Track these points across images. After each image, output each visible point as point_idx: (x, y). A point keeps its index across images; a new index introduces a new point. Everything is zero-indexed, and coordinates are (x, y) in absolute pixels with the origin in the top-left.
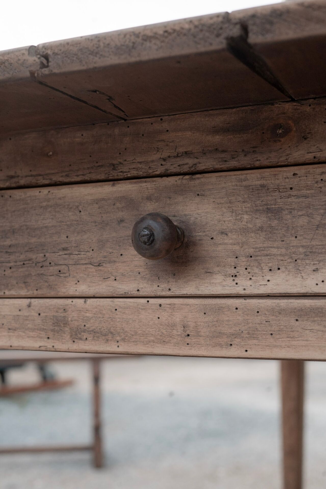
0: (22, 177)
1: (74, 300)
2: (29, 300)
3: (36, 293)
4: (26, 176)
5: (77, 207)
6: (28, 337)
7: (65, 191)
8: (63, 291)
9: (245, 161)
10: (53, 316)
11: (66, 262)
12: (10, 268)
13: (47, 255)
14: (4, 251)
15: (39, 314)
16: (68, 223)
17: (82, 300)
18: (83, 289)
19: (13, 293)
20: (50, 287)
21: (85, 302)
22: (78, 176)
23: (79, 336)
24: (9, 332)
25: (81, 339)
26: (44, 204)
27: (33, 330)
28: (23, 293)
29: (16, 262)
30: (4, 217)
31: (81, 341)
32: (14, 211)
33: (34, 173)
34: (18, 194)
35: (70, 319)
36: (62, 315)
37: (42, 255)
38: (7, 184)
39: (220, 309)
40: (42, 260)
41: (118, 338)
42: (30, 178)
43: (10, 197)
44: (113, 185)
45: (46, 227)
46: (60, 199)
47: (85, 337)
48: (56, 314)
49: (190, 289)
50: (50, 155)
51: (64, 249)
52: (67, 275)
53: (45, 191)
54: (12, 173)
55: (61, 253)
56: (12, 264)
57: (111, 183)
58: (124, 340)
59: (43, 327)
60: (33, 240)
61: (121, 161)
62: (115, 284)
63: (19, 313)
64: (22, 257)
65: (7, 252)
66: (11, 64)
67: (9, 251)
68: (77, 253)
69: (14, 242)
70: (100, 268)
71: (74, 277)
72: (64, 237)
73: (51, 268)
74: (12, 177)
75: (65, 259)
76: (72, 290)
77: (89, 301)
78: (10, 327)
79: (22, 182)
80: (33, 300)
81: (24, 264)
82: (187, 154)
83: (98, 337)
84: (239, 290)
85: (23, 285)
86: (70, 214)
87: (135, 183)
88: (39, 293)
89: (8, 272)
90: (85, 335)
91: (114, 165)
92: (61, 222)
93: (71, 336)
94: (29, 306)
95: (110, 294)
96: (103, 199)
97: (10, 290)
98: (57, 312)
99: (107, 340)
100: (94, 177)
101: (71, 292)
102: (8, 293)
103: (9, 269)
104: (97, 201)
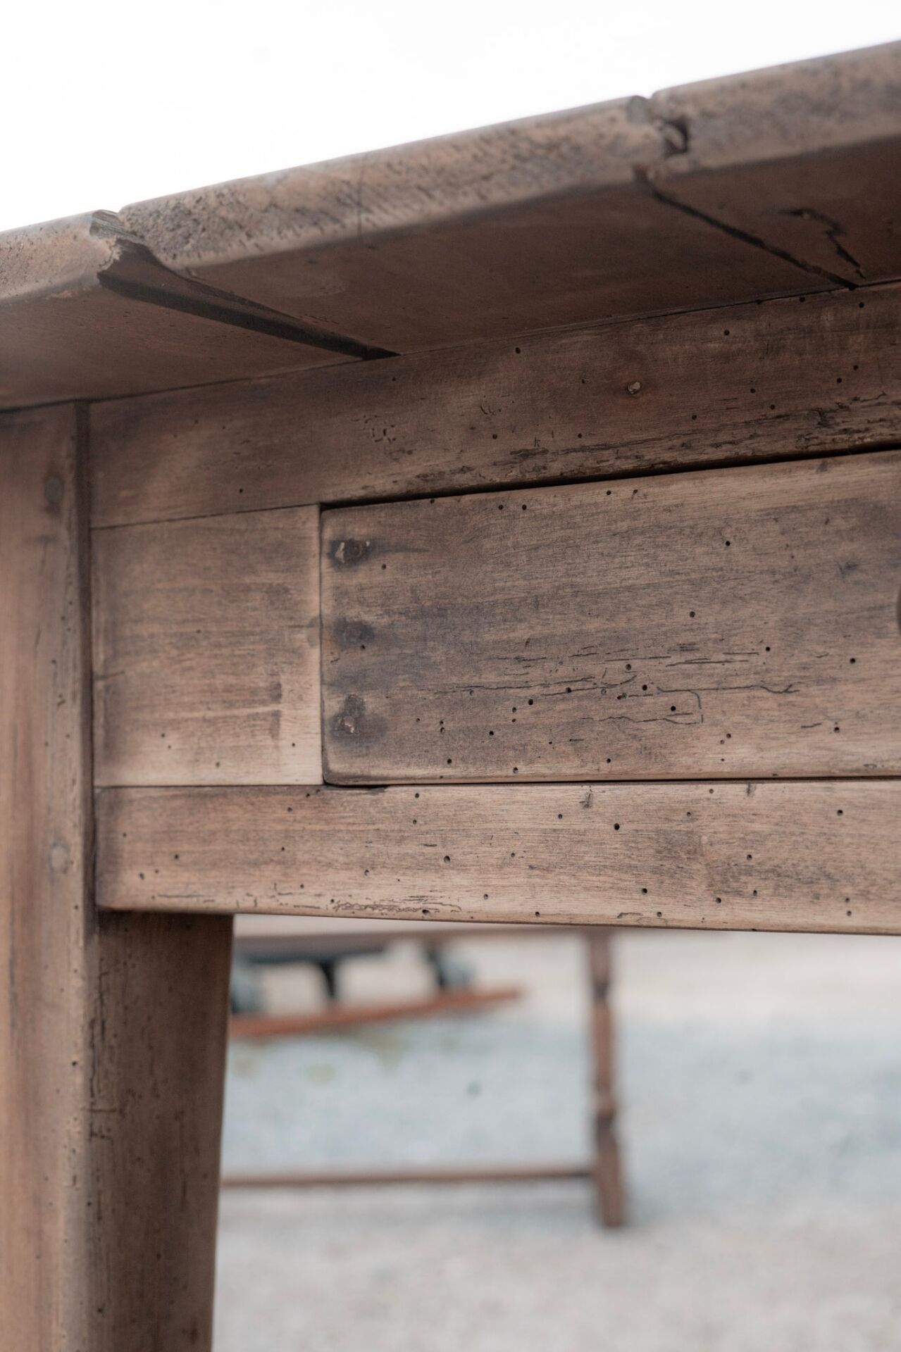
0: (555, 453)
1: (717, 787)
2: (586, 787)
3: (605, 769)
4: (568, 451)
5: (720, 531)
6: (587, 889)
7: (681, 488)
8: (683, 763)
10: (658, 831)
11: (691, 683)
12: (531, 702)
13: (636, 664)
14: (513, 655)
15: (617, 827)
16: (693, 576)
17: (741, 788)
18: (742, 755)
19: (542, 769)
20: (647, 752)
21: (749, 791)
22: (717, 446)
23: (735, 885)
24: (530, 877)
25: (739, 893)
26: (624, 525)
27: (600, 870)
28: (569, 768)
29: (545, 685)
30: (508, 565)
31: (738, 900)
32: (536, 548)
33: (588, 442)
34: (545, 499)
35: (705, 839)
36: (682, 827)
37: (623, 664)
38: (513, 475)
40: (622, 678)
41: (848, 891)
42: (580, 454)
43: (524, 508)
44: (823, 468)
45: (629, 588)
46: (668, 510)
47: (750, 889)
48: (666, 826)
50: (636, 392)
51: (684, 648)
52: (695, 717)
53: (624, 489)
54: (526, 443)
55: (674, 659)
56: (534, 692)
57: (816, 462)
58: (865, 895)
59: (627, 861)
60: (594, 625)
61: (844, 400)
62: (837, 741)
63: (559, 824)
64: (564, 671)
65: (518, 659)
66: (577, 149)
67: (525, 655)
68: (722, 657)
69: (538, 631)
70: (791, 698)
71: (714, 724)
72: (682, 616)
73: (649, 700)
74: (526, 454)
75: (689, 676)
76: (710, 759)
77: (761, 789)
78: (534, 863)
79: (556, 468)
80: (597, 789)
81: (569, 690)
83: (789, 888)
85: (569, 749)
86: (699, 550)
87: (887, 460)
88: (617, 768)
89: (525, 713)
90: (751, 883)
91: (821, 413)
92: (672, 573)
93: (710, 885)
94: (587, 804)
95: (822, 770)
96: (795, 509)
97: (531, 762)
98: (668, 820)
99: (817, 896)
100: (764, 446)
101: (709, 766)
102: (525, 771)
103: (527, 704)
104: (775, 514)
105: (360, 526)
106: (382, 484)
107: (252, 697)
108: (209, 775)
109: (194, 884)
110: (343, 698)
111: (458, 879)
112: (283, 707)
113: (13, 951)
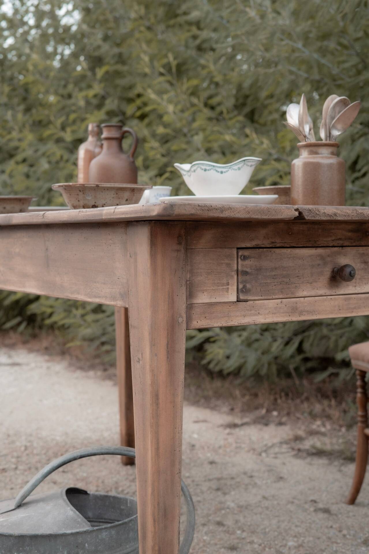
0: (278, 243)
1: (300, 298)
2: (281, 299)
3: (286, 296)
4: (280, 243)
5: (302, 258)
6: (281, 316)
8: (297, 295)
9: (357, 243)
10: (292, 306)
11: (298, 282)
12: (275, 285)
13: (291, 279)
14: (272, 277)
15: (286, 306)
16: (299, 265)
17: (303, 298)
18: (305, 293)
19: (277, 297)
20: (292, 293)
21: (304, 299)
22: (301, 244)
23: (302, 314)
24: (272, 315)
25: (302, 315)
26: (289, 256)
27: (283, 313)
28: (281, 296)
29: (277, 282)
30: (272, 262)
31: (302, 316)
32: (276, 259)
33: (283, 242)
34: (278, 251)
35: (298, 307)
36: (295, 305)
37: (289, 279)
38: (271, 246)
39: (349, 299)
40: (289, 281)
41: (317, 313)
42: (282, 244)
43: (274, 252)
44: (316, 249)
45: (290, 267)
46: (296, 254)
47: (304, 314)
48: (293, 305)
49: (342, 292)
50: (290, 234)
51: (298, 277)
52: (299, 288)
53: (289, 250)
54: (273, 241)
55: (296, 278)
56: (276, 284)
57: (315, 248)
58: (318, 314)
59: (287, 311)
60: (285, 273)
61: (318, 239)
62: (317, 291)
63: (277, 306)
64: (280, 280)
65: (273, 278)
67: (274, 277)
68: (303, 278)
69: (276, 273)
70: (312, 284)
71: (302, 289)
72: (297, 271)
73: (292, 285)
74: (273, 243)
75: (298, 281)
76: (301, 294)
77: (306, 298)
78: (273, 313)
79: (278, 245)
80: (283, 300)
81: (281, 283)
82: (340, 239)
83: (309, 313)
84: (356, 292)
85: (281, 293)
86: (300, 261)
87: (324, 249)
88: (288, 296)
89: (274, 287)
90: (304, 313)
91: (315, 241)
92: (296, 264)
93: (299, 314)
94: (281, 302)
95: (315, 295)
96: (312, 255)
97: (275, 296)
98: (293, 304)
99: (312, 314)
100: (308, 245)
101: (301, 295)
102: (274, 297)
103: (274, 286)
104: (310, 256)
105: (246, 253)
106: (249, 245)
107: (223, 285)
108: (213, 300)
109: (209, 322)
110: (243, 285)
111: (260, 316)
112: (229, 287)
113: (168, 342)
